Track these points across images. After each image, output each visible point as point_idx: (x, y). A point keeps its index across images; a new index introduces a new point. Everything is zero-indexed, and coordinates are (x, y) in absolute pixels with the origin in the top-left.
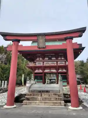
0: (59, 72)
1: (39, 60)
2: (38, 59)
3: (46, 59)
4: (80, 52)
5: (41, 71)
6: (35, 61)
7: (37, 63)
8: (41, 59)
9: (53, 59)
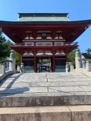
0: (56, 55)
1: (29, 39)
2: (27, 38)
3: (38, 38)
4: (86, 28)
5: (31, 54)
6: (23, 41)
7: (26, 43)
8: (31, 38)
9: (48, 38)
